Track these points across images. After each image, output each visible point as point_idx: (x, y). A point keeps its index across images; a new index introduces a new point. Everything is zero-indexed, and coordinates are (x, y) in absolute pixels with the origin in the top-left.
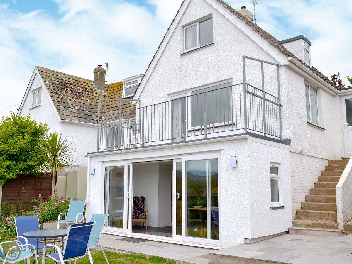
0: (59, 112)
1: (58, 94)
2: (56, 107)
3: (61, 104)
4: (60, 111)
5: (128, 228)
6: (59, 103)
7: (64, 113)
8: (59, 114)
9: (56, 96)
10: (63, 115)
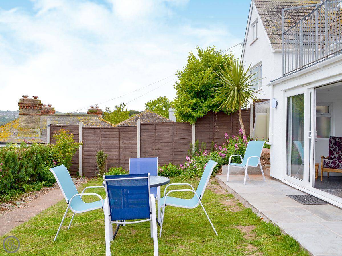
0: (271, 41)
1: (274, 22)
2: (269, 37)
3: (276, 32)
4: (273, 40)
5: (309, 182)
6: (274, 31)
7: (278, 41)
8: (272, 43)
9: (271, 24)
10: (277, 45)
